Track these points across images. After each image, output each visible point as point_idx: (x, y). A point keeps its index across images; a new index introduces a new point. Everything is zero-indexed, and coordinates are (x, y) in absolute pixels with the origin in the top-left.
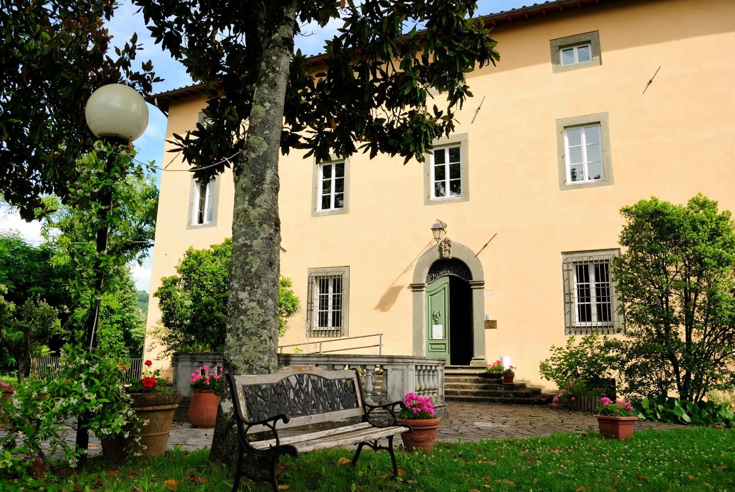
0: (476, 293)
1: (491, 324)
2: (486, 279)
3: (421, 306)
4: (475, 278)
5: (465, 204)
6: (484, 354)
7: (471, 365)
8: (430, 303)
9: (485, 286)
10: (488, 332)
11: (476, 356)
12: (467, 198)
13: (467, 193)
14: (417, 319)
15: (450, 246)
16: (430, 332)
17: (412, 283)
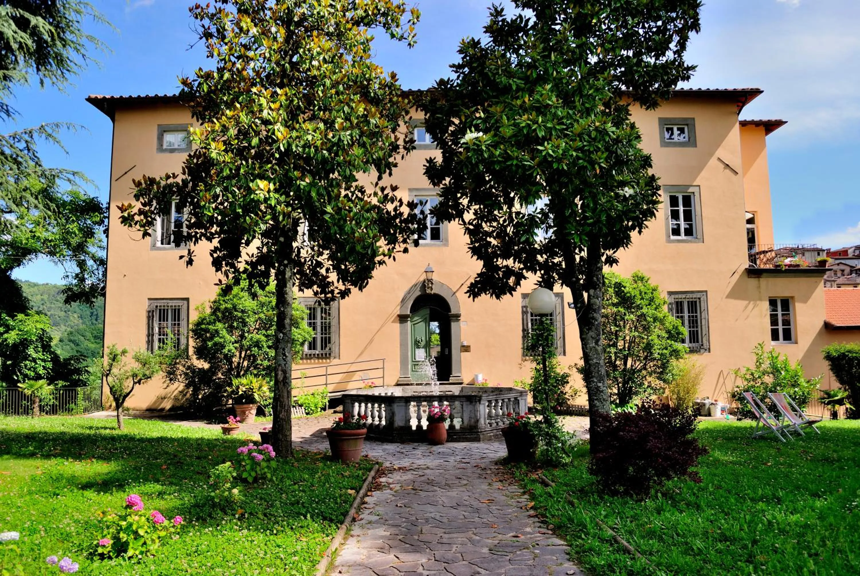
0: (453, 325)
1: (466, 349)
2: (462, 312)
3: (407, 334)
4: (453, 311)
5: (444, 249)
6: (460, 372)
7: (450, 381)
8: (413, 331)
9: (462, 318)
10: (464, 355)
11: (454, 374)
12: (446, 244)
13: (447, 240)
14: (403, 345)
15: (432, 284)
16: (414, 355)
17: (398, 313)
